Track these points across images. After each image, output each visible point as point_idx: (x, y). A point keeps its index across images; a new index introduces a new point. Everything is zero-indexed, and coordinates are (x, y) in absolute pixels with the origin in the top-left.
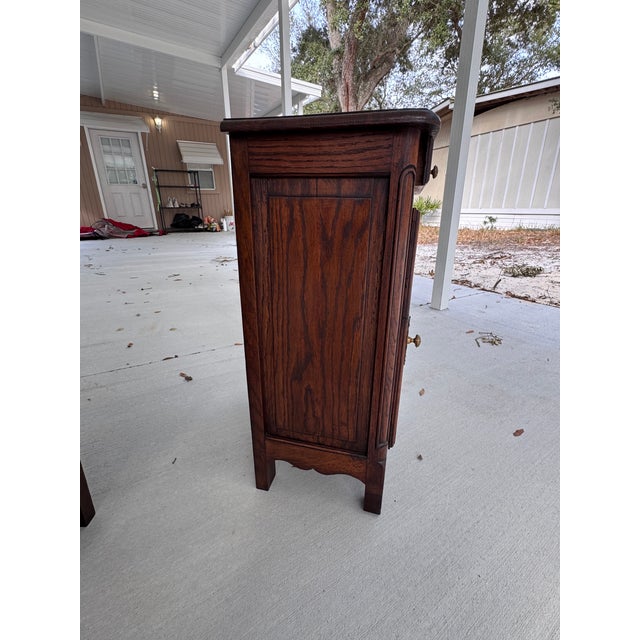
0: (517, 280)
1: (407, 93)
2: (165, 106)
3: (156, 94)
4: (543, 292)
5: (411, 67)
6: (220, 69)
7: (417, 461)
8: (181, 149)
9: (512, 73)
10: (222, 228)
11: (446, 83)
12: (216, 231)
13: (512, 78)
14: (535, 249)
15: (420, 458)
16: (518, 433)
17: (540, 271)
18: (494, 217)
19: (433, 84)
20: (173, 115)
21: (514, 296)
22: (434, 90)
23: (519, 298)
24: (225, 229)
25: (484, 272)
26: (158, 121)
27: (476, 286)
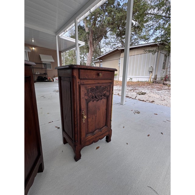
0: (140, 96)
1: (106, 44)
2: (36, 44)
3: (33, 41)
4: (147, 99)
5: (107, 38)
6: (55, 36)
7: (127, 145)
8: (41, 57)
9: (133, 41)
10: (53, 81)
11: (117, 42)
12: (52, 82)
13: (133, 42)
14: (143, 87)
15: (127, 144)
16: (149, 135)
17: (145, 93)
18: (132, 78)
19: (113, 43)
20: (38, 47)
21: (140, 100)
22: (113, 44)
23: (142, 101)
24: (55, 81)
25: (132, 94)
26: (33, 48)
27: (130, 98)
